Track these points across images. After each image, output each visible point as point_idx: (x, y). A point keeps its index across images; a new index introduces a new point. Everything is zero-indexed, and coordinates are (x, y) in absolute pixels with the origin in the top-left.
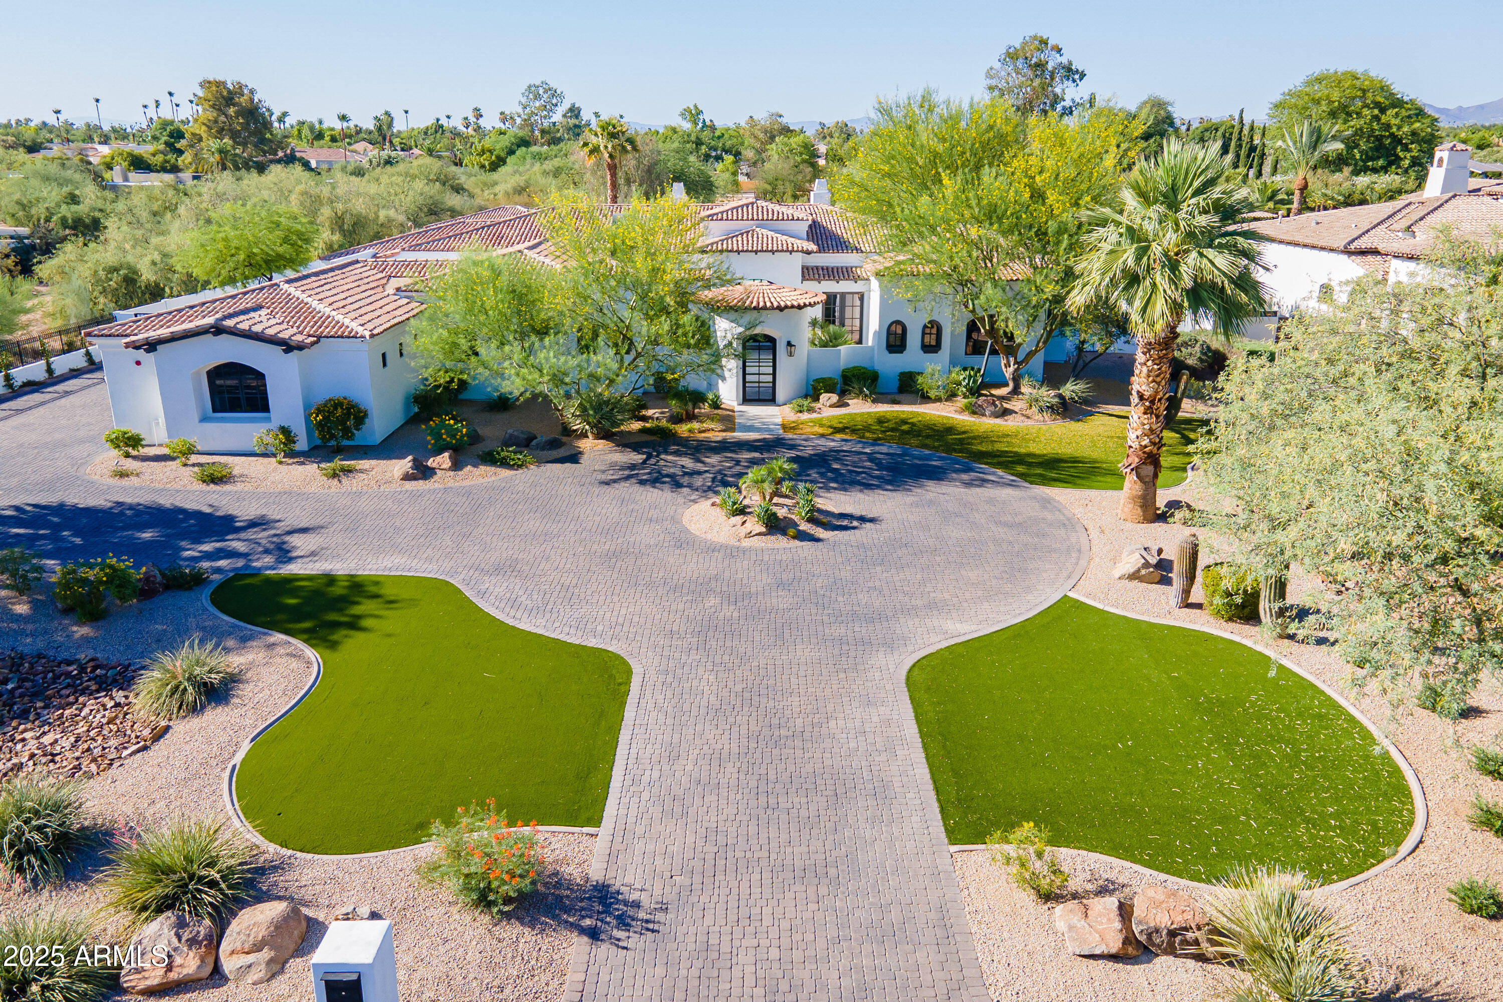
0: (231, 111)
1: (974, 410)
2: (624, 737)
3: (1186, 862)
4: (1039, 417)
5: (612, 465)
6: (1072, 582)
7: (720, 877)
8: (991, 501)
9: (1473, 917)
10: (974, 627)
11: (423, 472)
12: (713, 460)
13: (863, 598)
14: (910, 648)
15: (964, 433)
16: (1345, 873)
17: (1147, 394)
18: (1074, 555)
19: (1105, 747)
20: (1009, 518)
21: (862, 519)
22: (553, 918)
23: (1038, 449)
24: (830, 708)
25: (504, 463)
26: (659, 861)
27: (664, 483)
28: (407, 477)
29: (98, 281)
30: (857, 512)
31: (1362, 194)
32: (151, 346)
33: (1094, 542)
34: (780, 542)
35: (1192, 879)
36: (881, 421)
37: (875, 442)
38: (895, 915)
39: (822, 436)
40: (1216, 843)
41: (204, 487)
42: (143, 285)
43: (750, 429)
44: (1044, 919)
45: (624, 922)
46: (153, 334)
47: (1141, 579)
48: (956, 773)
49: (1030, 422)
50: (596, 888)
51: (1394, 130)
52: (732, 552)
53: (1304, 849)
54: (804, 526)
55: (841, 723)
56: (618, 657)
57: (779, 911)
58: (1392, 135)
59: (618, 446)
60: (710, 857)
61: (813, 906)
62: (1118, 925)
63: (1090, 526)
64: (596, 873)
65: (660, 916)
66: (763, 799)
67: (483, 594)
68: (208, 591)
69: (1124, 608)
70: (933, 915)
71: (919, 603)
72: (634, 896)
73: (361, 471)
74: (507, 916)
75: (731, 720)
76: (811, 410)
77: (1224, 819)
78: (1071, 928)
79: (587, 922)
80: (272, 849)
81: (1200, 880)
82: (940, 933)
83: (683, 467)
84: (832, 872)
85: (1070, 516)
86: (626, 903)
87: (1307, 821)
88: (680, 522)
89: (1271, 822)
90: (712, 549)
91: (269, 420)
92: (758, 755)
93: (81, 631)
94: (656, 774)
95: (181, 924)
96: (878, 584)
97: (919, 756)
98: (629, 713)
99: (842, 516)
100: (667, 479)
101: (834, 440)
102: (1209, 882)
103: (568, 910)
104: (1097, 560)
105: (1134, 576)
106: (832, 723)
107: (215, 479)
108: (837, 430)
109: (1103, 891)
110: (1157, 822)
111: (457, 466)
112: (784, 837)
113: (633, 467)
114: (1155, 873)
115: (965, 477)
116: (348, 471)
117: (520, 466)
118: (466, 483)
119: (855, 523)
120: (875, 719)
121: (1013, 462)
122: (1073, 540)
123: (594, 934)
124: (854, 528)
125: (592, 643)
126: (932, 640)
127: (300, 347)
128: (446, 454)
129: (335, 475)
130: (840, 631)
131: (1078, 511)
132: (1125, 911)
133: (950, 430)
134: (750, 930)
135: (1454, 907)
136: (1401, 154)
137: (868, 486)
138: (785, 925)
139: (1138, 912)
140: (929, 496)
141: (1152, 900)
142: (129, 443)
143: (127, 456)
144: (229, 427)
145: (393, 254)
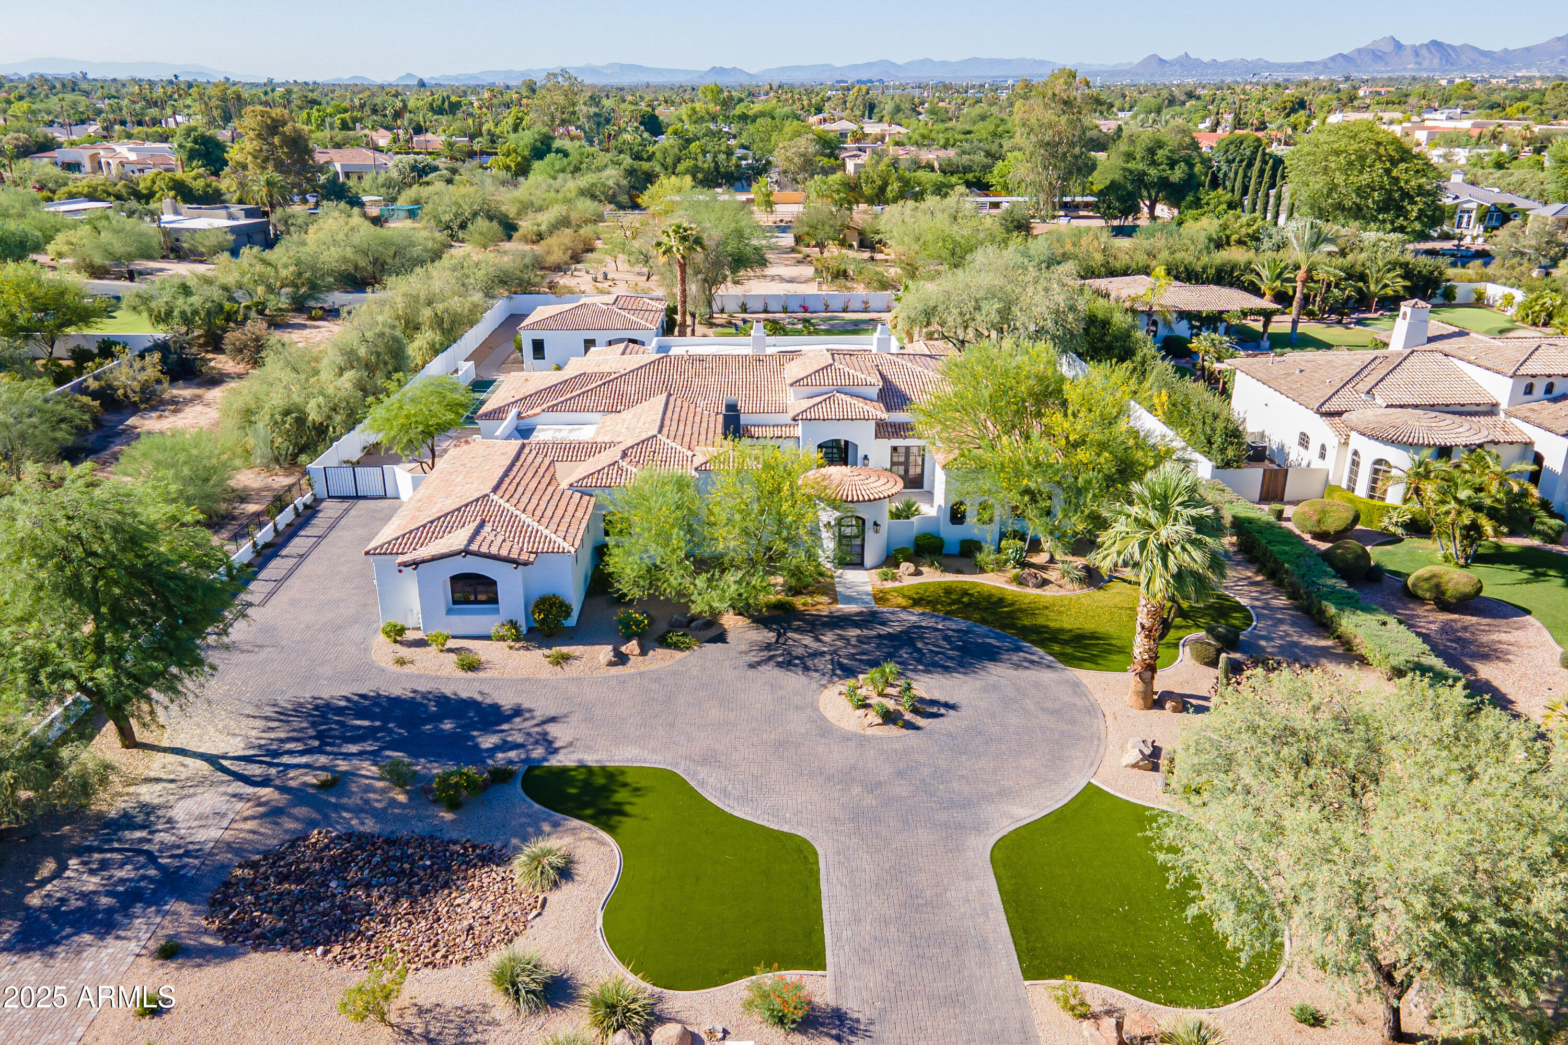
0: (276, 140)
1: (1020, 581)
2: (825, 906)
3: (1154, 991)
4: (1070, 586)
5: (753, 643)
6: (1094, 769)
7: (900, 1003)
8: (1037, 685)
9: (1303, 1025)
10: (1031, 812)
11: (621, 659)
12: (828, 637)
13: (955, 785)
14: (991, 831)
15: (1012, 604)
16: (1239, 996)
17: (1147, 626)
18: (1096, 743)
19: (1113, 911)
20: (1049, 704)
21: (947, 706)
22: (816, 1029)
23: (1068, 622)
24: (946, 882)
25: (676, 646)
26: (864, 994)
27: (796, 665)
28: (611, 664)
30: (942, 698)
31: (1363, 265)
32: (416, 564)
33: (1110, 729)
34: (892, 731)
35: (1157, 1002)
36: (948, 591)
37: (948, 615)
38: (997, 1026)
39: (904, 608)
40: (1172, 979)
41: (462, 674)
42: (310, 425)
43: (849, 600)
44: (1077, 1028)
45: (853, 1031)
47: (1140, 768)
48: (1025, 932)
49: (1062, 592)
50: (833, 1010)
51: (1402, 184)
52: (862, 741)
53: (1219, 982)
54: (908, 716)
55: (953, 893)
56: (805, 841)
57: (935, 1023)
58: (1401, 188)
59: (753, 622)
60: (892, 990)
61: (953, 1021)
62: (1115, 1035)
63: (1107, 713)
64: (833, 1003)
65: (871, 1028)
66: (915, 950)
67: (702, 783)
68: (516, 783)
69: (1127, 794)
70: (1018, 1026)
71: (993, 790)
72: (855, 1016)
73: (576, 658)
74: (793, 1030)
75: (887, 892)
76: (894, 578)
77: (1177, 963)
78: (1091, 1035)
79: (834, 1032)
80: (648, 988)
81: (1160, 1003)
82: (1022, 1036)
83: (806, 646)
84: (961, 998)
85: (1093, 701)
86: (851, 1019)
87: (1223, 962)
88: (816, 709)
89: (1203, 964)
90: (847, 738)
91: (497, 611)
92: (907, 919)
94: (850, 933)
95: (632, 1037)
96: (964, 772)
97: (1003, 918)
98: (824, 887)
99: (933, 703)
100: (797, 661)
101: (913, 614)
102: (1165, 1004)
103: (822, 1025)
104: (1111, 747)
105: (1135, 766)
106: (948, 894)
107: (472, 666)
108: (917, 602)
109: (1109, 1013)
110: (1140, 965)
111: (644, 652)
112: (931, 976)
113: (768, 647)
114: (1137, 999)
115: (1015, 658)
116: (566, 658)
117: (687, 648)
118: (654, 667)
119: (942, 711)
120: (974, 890)
121: (1050, 640)
122: (1095, 727)
123: (839, 1039)
124: (942, 715)
125: (786, 828)
126: (1005, 824)
128: (635, 642)
129: (557, 662)
130: (942, 816)
131: (1098, 696)
132: (1119, 1026)
133: (1001, 601)
134: (922, 1035)
135: (1293, 1018)
136: (1409, 207)
137: (947, 669)
138: (940, 1032)
139: (1126, 1027)
140: (993, 679)
141: (1133, 1020)
142: (397, 633)
143: (396, 641)
144: (468, 618)
145: (535, 415)
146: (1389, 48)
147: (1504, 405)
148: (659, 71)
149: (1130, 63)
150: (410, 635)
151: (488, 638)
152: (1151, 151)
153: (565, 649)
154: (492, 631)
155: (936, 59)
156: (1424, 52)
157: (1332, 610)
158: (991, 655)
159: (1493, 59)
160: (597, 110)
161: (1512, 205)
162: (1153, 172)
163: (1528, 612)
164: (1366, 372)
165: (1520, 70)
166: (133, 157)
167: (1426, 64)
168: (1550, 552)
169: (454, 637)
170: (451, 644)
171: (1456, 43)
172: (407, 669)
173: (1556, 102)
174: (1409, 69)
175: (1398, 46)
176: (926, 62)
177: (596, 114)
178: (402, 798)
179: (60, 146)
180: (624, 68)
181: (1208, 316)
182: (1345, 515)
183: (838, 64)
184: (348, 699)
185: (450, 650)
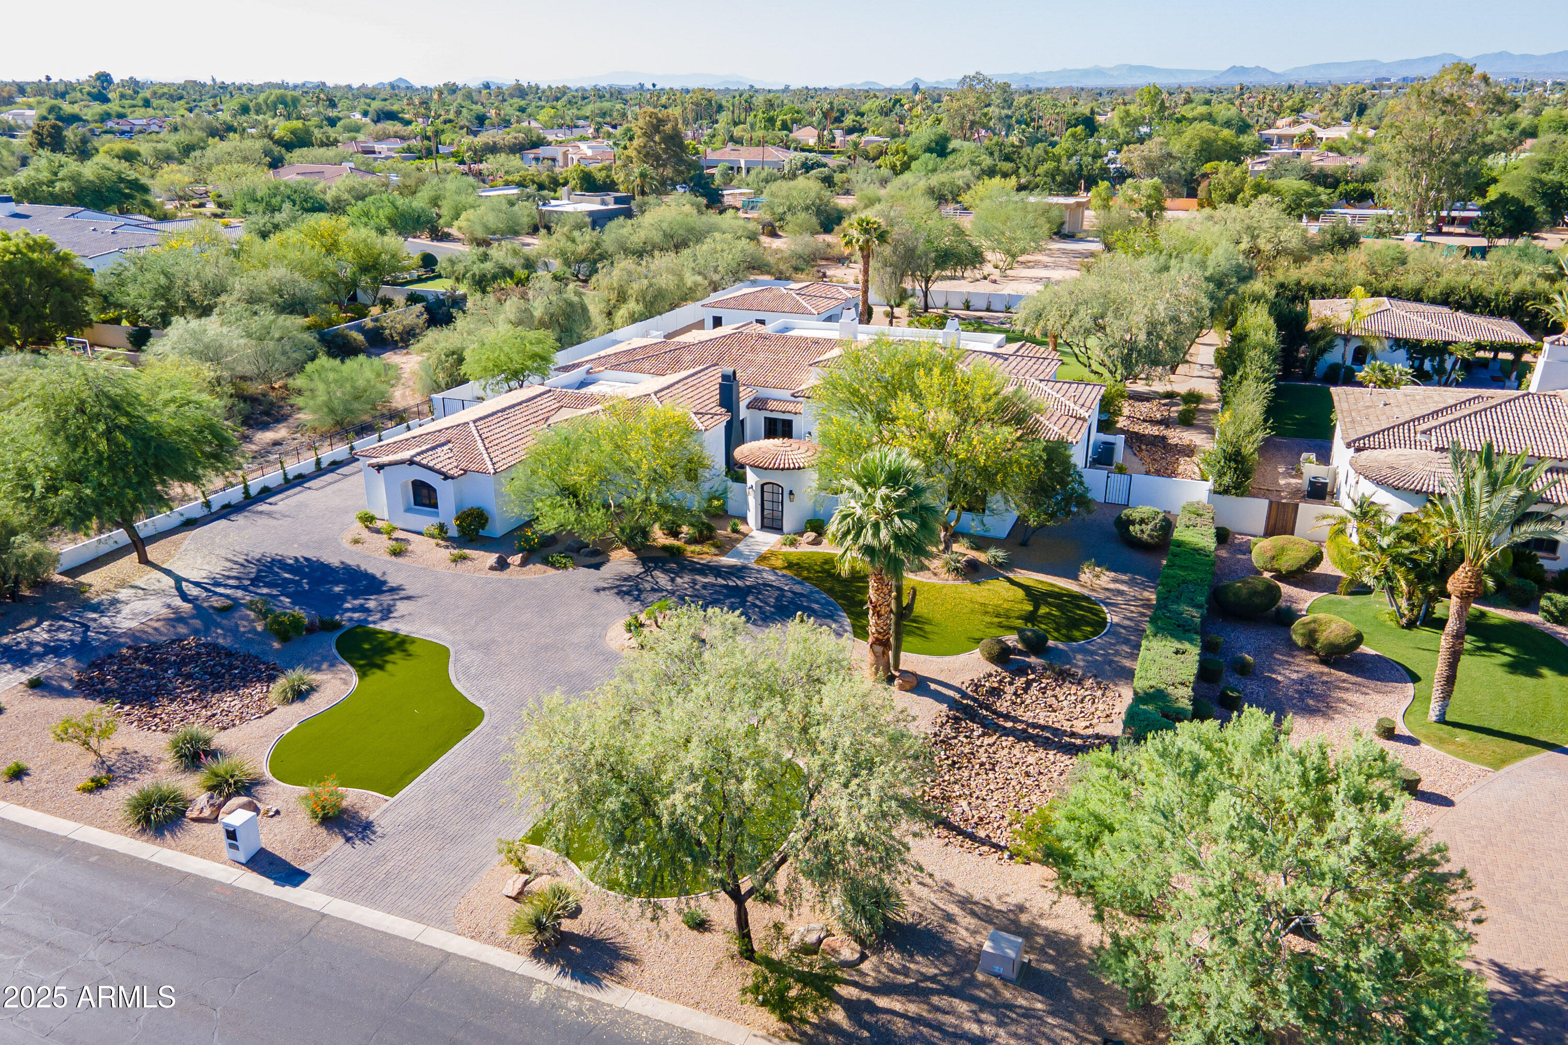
2: (443, 758)
4: (945, 576)
5: (619, 573)
11: (502, 565)
22: (340, 829)
25: (553, 565)
28: (492, 568)
29: (440, 361)
32: (380, 467)
39: (775, 569)
41: (388, 557)
43: (738, 555)
45: (363, 838)
46: (385, 459)
49: (934, 580)
50: (367, 822)
65: (378, 839)
67: (459, 661)
68: (338, 634)
70: (477, 867)
72: (377, 829)
73: (471, 559)
74: (321, 823)
76: (793, 544)
79: (352, 835)
80: (268, 775)
83: (656, 583)
84: (460, 839)
88: (607, 629)
90: (603, 653)
91: (437, 515)
93: (276, 645)
94: (438, 779)
95: (211, 797)
100: (635, 592)
101: (776, 575)
103: (348, 828)
107: (398, 552)
108: (791, 566)
111: (523, 564)
113: (629, 578)
116: (464, 558)
117: (562, 568)
118: (528, 576)
123: (348, 840)
127: (452, 478)
128: (519, 555)
129: (455, 561)
142: (368, 520)
143: (364, 526)
144: (418, 517)
145: (600, 371)
148: (1170, 72)
150: (375, 524)
151: (423, 534)
154: (424, 529)
157: (1148, 632)
163: (1415, 680)
166: (589, 153)
169: (400, 529)
170: (396, 534)
172: (356, 547)
178: (259, 628)
179: (549, 144)
180: (1132, 69)
182: (1301, 555)
184: (296, 559)
185: (393, 539)
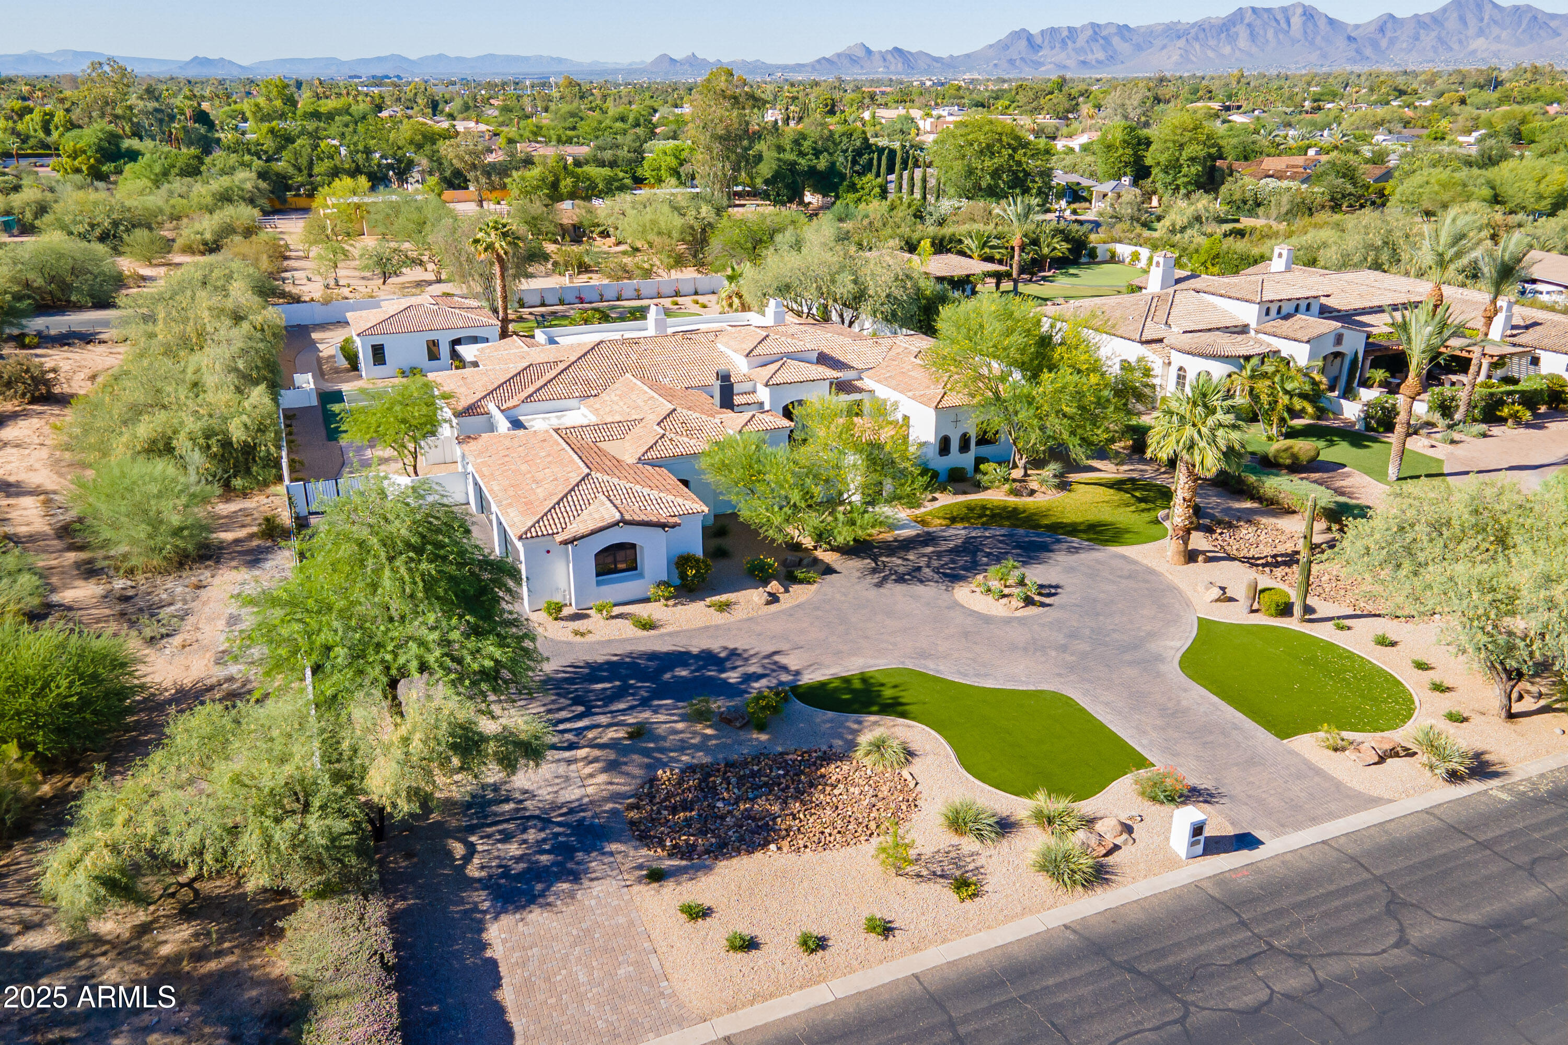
1: (1016, 493)
2: (1112, 728)
4: (1051, 492)
5: (860, 571)
6: (1191, 608)
7: (1221, 773)
8: (1097, 562)
11: (774, 599)
13: (1115, 636)
14: (1168, 658)
15: (1024, 511)
18: (1175, 592)
20: (1120, 573)
21: (1057, 587)
22: (1189, 800)
24: (1173, 696)
25: (807, 581)
27: (910, 580)
28: (769, 603)
30: (1048, 582)
33: (1176, 582)
34: (1032, 611)
36: (970, 508)
37: (985, 526)
38: (1292, 769)
39: (948, 526)
41: (644, 633)
43: (900, 527)
44: (1342, 756)
45: (1211, 796)
47: (1222, 602)
49: (1047, 498)
51: (1025, 166)
52: (1026, 619)
54: (1038, 598)
55: (1185, 701)
56: (1055, 693)
57: (1255, 778)
58: (1024, 170)
59: (845, 555)
61: (1264, 774)
63: (1163, 572)
65: (1221, 791)
70: (1304, 766)
71: (1142, 634)
72: (1203, 787)
73: (734, 603)
74: (1180, 803)
75: (1142, 711)
76: (920, 506)
78: (1358, 757)
82: (1313, 771)
84: (1255, 760)
86: (1202, 790)
88: (964, 606)
90: (1006, 621)
91: (641, 576)
92: (1173, 723)
93: (764, 737)
94: (1146, 741)
96: (1112, 627)
97: (1231, 709)
98: (1099, 718)
99: (1045, 586)
100: (907, 577)
101: (958, 529)
103: (1189, 797)
104: (1187, 592)
105: (1218, 601)
106: (1182, 703)
107: (648, 626)
108: (953, 520)
111: (785, 589)
112: (1224, 753)
113: (875, 570)
115: (1062, 546)
116: (725, 605)
117: (814, 582)
118: (804, 599)
119: (1056, 591)
123: (1208, 802)
124: (1058, 594)
125: (1032, 688)
126: (1172, 653)
128: (775, 582)
129: (723, 610)
130: (1127, 657)
131: (1146, 562)
132: (1372, 747)
133: (1015, 510)
134: (1255, 787)
136: (1031, 186)
138: (1264, 782)
139: (1376, 746)
142: (554, 611)
143: (556, 619)
144: (616, 586)
145: (515, 407)
146: (861, 53)
147: (1253, 325)
149: (643, 62)
150: (566, 612)
151: (647, 600)
152: (797, 142)
153: (724, 598)
154: (649, 593)
155: (452, 54)
156: (889, 57)
157: (1252, 478)
158: (1046, 548)
159: (943, 64)
160: (156, 105)
161: (1078, 184)
162: (802, 161)
163: (1345, 466)
164: (1153, 310)
165: (965, 73)
167: (892, 68)
168: (1321, 426)
169: (615, 605)
170: (617, 610)
171: (913, 50)
172: (589, 638)
173: (1026, 100)
174: (880, 72)
175: (869, 52)
176: (441, 57)
177: (156, 110)
178: (709, 731)
181: (959, 280)
183: (344, 57)
185: (617, 617)
